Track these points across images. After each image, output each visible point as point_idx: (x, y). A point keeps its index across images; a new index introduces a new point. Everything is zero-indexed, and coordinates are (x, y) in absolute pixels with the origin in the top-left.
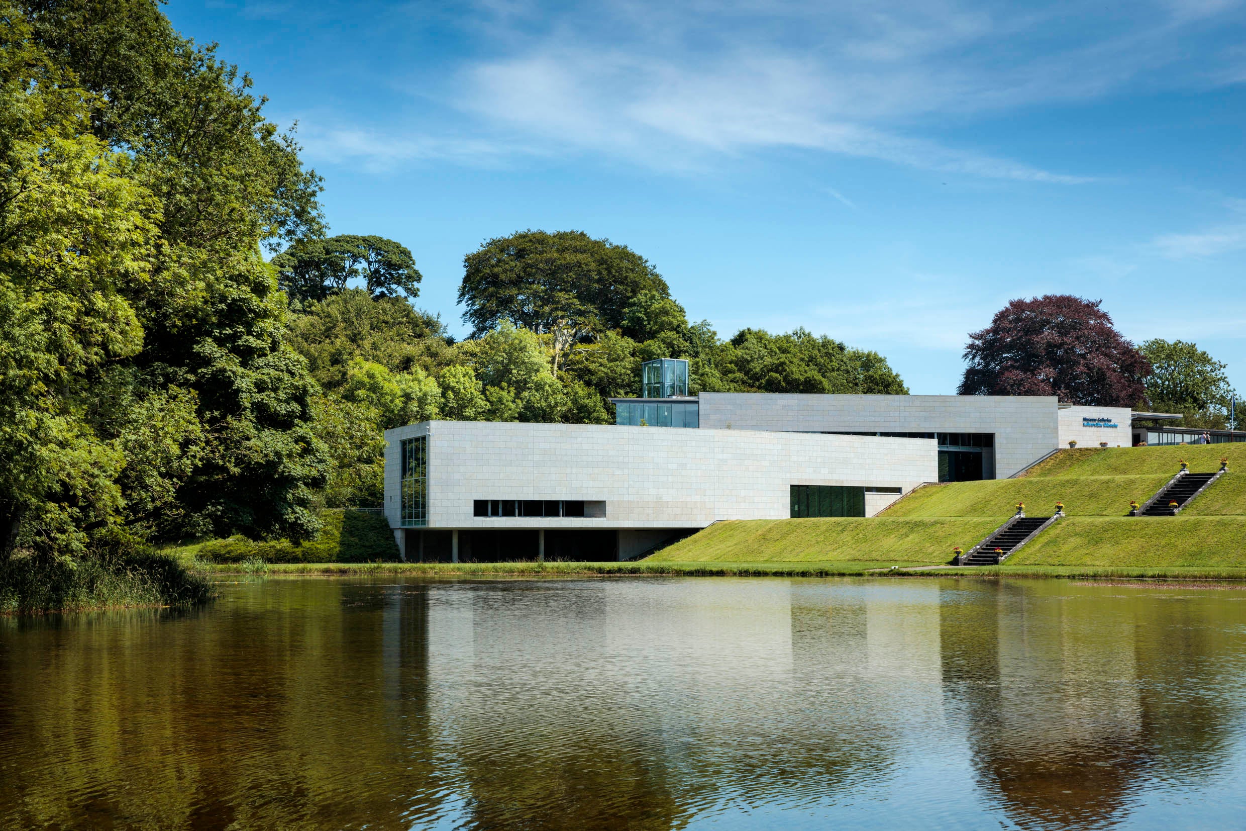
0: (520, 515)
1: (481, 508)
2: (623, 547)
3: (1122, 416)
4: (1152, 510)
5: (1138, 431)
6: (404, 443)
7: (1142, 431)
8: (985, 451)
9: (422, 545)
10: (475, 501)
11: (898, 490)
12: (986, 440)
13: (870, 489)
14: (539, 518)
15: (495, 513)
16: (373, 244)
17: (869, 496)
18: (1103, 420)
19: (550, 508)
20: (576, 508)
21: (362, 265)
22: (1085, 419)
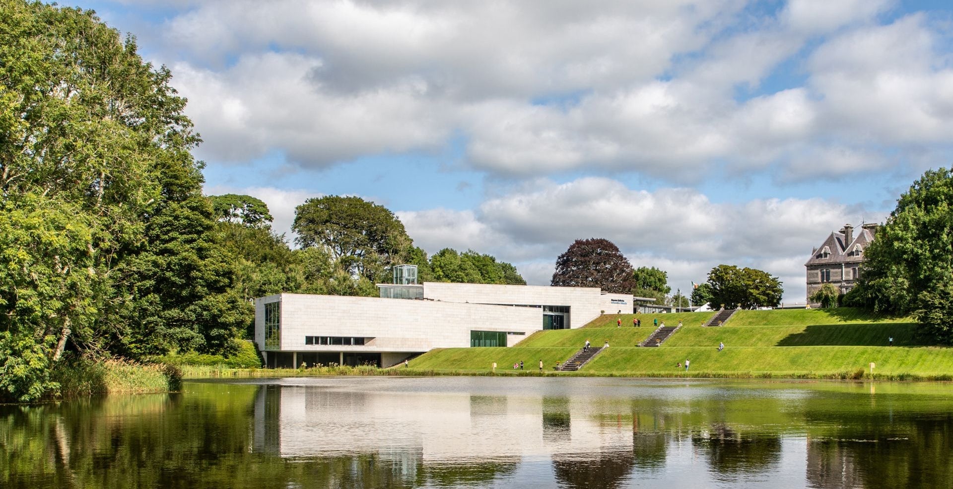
0: (330, 344)
1: (309, 340)
2: (384, 361)
3: (629, 299)
4: (647, 345)
5: (635, 307)
6: (266, 305)
7: (638, 307)
8: (565, 315)
9: (276, 361)
10: (306, 337)
11: (523, 334)
12: (566, 309)
13: (509, 333)
14: (340, 346)
15: (317, 343)
16: (245, 199)
17: (509, 336)
18: (620, 301)
19: (347, 341)
20: (360, 341)
21: (239, 211)
22: (612, 300)
